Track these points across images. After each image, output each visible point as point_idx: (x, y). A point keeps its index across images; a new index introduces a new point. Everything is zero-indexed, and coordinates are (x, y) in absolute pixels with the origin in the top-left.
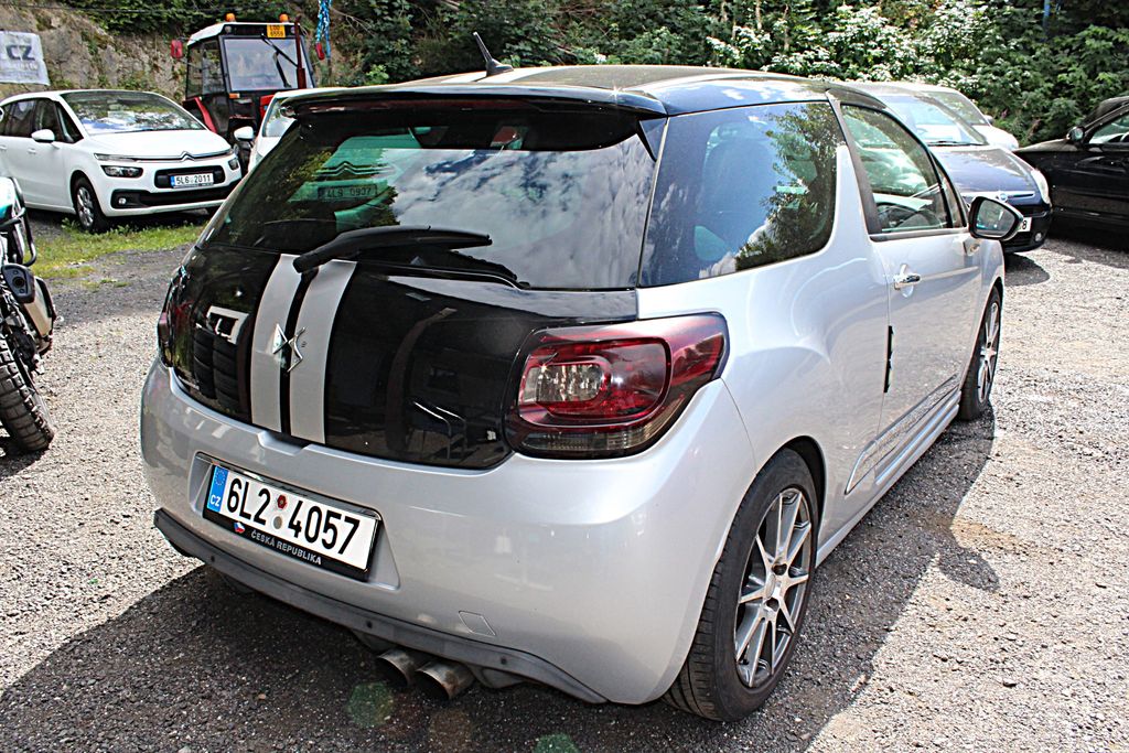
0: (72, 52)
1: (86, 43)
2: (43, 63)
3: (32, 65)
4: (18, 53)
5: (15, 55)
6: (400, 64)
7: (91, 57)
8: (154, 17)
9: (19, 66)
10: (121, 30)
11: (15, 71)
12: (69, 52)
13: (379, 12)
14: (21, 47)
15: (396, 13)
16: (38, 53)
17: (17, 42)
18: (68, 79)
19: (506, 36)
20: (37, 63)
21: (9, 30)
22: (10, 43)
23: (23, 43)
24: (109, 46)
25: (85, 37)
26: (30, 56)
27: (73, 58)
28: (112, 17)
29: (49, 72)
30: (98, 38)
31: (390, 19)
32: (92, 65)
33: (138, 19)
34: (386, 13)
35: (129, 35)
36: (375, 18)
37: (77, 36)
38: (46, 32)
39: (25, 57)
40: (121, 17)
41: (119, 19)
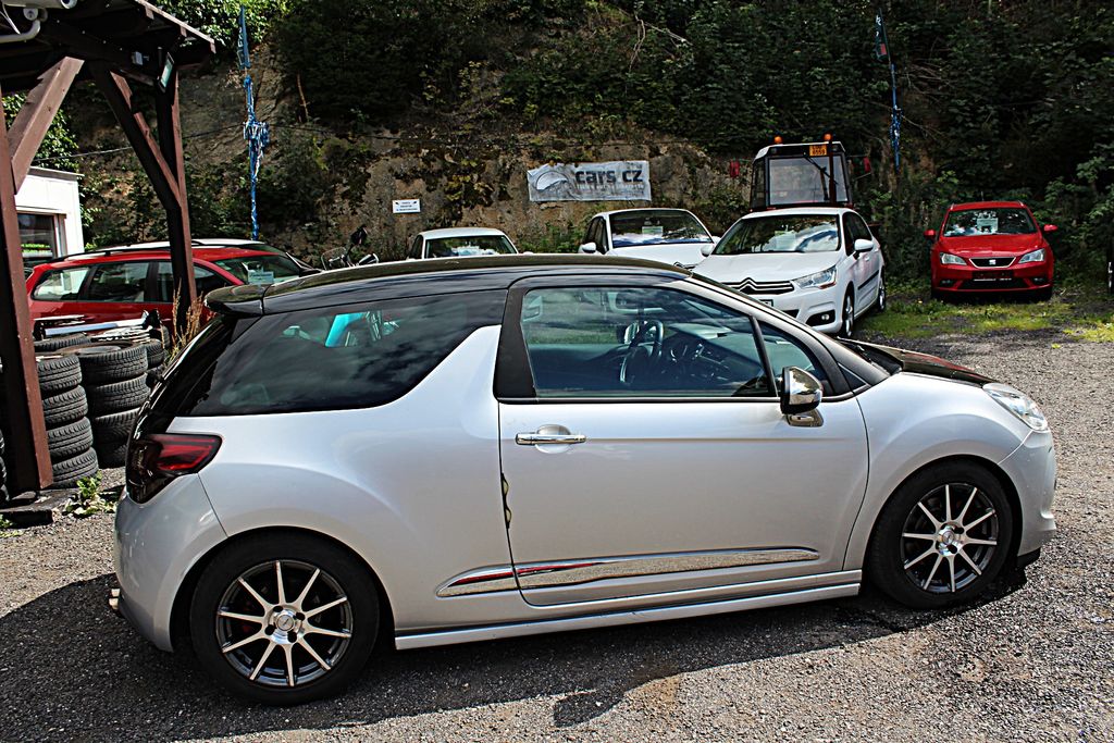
0: (674, 173)
1: (686, 165)
2: (648, 183)
3: (640, 185)
4: (630, 177)
5: (628, 178)
6: (981, 170)
7: (688, 176)
8: (747, 139)
9: (630, 187)
10: (719, 152)
11: (626, 191)
12: (670, 173)
13: (960, 119)
14: (634, 172)
15: (980, 119)
16: (646, 177)
17: (632, 168)
18: (667, 195)
19: (1099, 135)
20: (644, 184)
21: (628, 159)
22: (625, 169)
23: (635, 169)
24: (707, 166)
25: (686, 160)
26: (639, 178)
27: (674, 178)
28: (711, 142)
29: (652, 190)
30: (697, 159)
31: (971, 125)
32: (689, 183)
33: (733, 141)
34: (968, 120)
35: (725, 155)
36: (956, 126)
37: (680, 159)
38: (656, 158)
39: (636, 180)
40: (718, 141)
41: (716, 143)
